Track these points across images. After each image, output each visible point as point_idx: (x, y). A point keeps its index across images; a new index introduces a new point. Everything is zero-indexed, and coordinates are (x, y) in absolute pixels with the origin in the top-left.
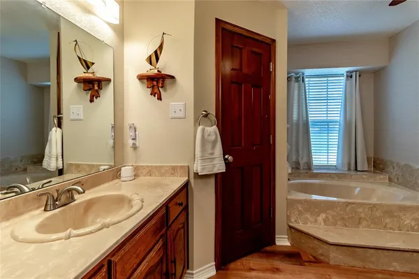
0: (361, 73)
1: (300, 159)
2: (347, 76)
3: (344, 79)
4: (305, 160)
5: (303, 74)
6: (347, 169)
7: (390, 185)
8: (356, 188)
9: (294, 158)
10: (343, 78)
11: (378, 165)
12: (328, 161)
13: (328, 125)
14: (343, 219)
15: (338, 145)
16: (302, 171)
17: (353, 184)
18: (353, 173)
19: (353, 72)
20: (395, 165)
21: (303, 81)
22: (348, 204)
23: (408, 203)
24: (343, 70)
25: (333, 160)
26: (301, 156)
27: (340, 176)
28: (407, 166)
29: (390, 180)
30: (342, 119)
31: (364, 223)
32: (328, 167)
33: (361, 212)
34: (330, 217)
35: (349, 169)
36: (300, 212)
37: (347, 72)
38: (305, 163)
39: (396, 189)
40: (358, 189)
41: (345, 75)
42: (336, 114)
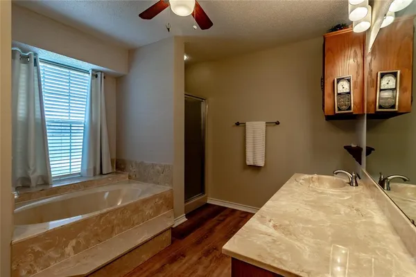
0: (106, 75)
1: (30, 172)
2: (93, 75)
3: (89, 77)
4: (39, 172)
5: (35, 54)
6: (92, 175)
7: (129, 183)
8: (104, 193)
9: (20, 173)
10: (87, 75)
11: (119, 166)
12: (70, 169)
13: (71, 126)
14: (97, 235)
15: (83, 149)
16: (34, 190)
17: (100, 190)
18: (98, 177)
19: (98, 71)
20: (134, 164)
21: (36, 64)
22: (102, 215)
23: (147, 196)
24: (89, 66)
25: (77, 167)
26: (32, 168)
27: (85, 185)
28: (142, 163)
29: (130, 177)
30: (87, 119)
31: (117, 229)
32: (70, 176)
33: (114, 220)
34: (81, 240)
35: (95, 175)
36: (37, 255)
37: (93, 70)
38: (38, 177)
39: (135, 185)
40: (107, 194)
41: (90, 72)
42: (80, 113)
